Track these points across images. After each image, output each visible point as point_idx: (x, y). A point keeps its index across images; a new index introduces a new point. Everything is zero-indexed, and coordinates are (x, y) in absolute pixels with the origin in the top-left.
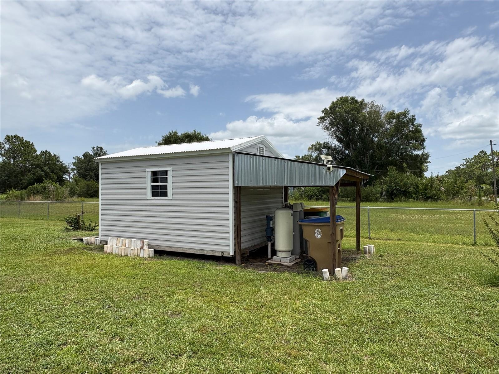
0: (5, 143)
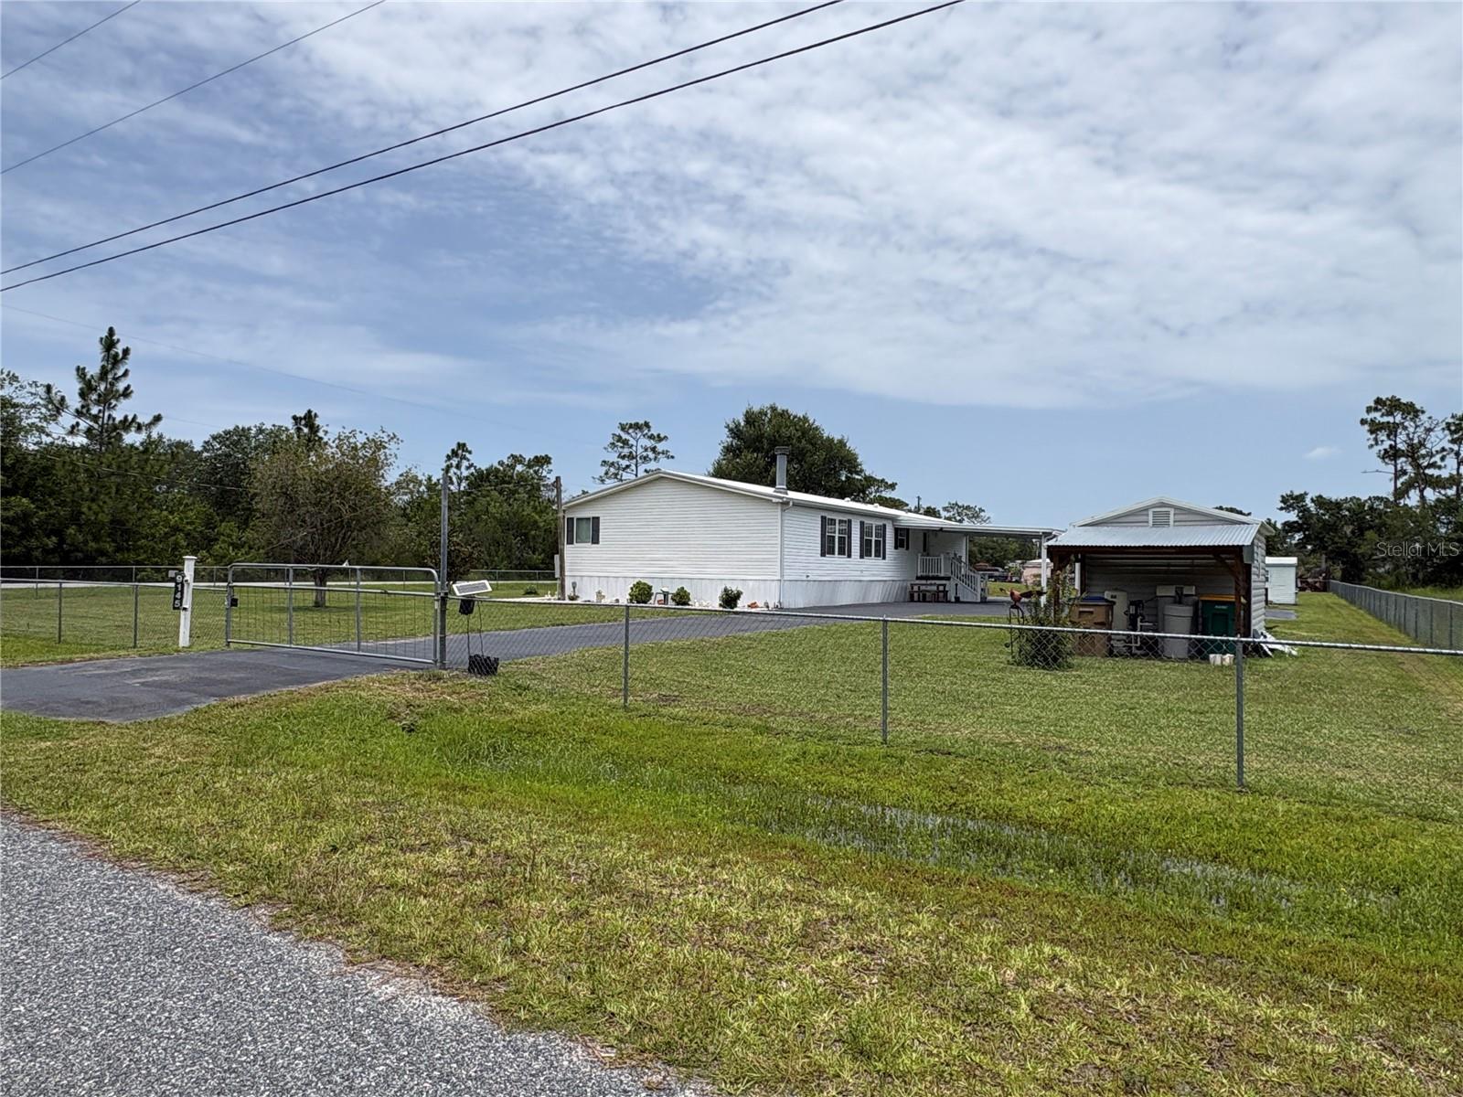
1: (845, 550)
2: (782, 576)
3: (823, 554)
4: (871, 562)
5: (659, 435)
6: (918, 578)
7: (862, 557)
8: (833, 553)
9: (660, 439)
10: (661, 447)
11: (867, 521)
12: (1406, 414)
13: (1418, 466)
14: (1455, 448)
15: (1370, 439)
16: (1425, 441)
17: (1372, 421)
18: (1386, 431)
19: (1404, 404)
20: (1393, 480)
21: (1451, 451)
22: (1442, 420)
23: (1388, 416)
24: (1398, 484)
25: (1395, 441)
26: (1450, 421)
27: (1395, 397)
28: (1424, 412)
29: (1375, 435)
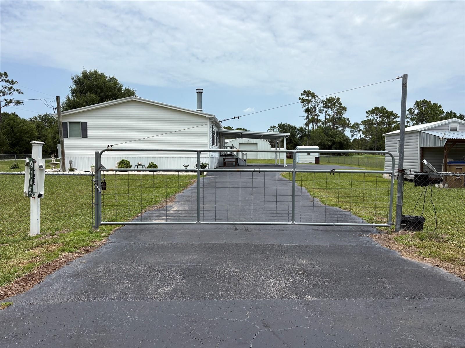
0: (415, 108)
2: (209, 155)
5: (12, 81)
6: (221, 156)
9: (13, 82)
10: (15, 87)
11: (216, 129)
12: (312, 97)
13: (312, 115)
14: (325, 109)
15: (302, 105)
16: (318, 107)
17: (302, 98)
18: (307, 102)
19: (312, 93)
20: (306, 119)
21: (323, 110)
22: (322, 100)
23: (307, 97)
24: (307, 121)
25: (309, 106)
26: (324, 100)
27: (309, 90)
28: (317, 96)
29: (303, 104)
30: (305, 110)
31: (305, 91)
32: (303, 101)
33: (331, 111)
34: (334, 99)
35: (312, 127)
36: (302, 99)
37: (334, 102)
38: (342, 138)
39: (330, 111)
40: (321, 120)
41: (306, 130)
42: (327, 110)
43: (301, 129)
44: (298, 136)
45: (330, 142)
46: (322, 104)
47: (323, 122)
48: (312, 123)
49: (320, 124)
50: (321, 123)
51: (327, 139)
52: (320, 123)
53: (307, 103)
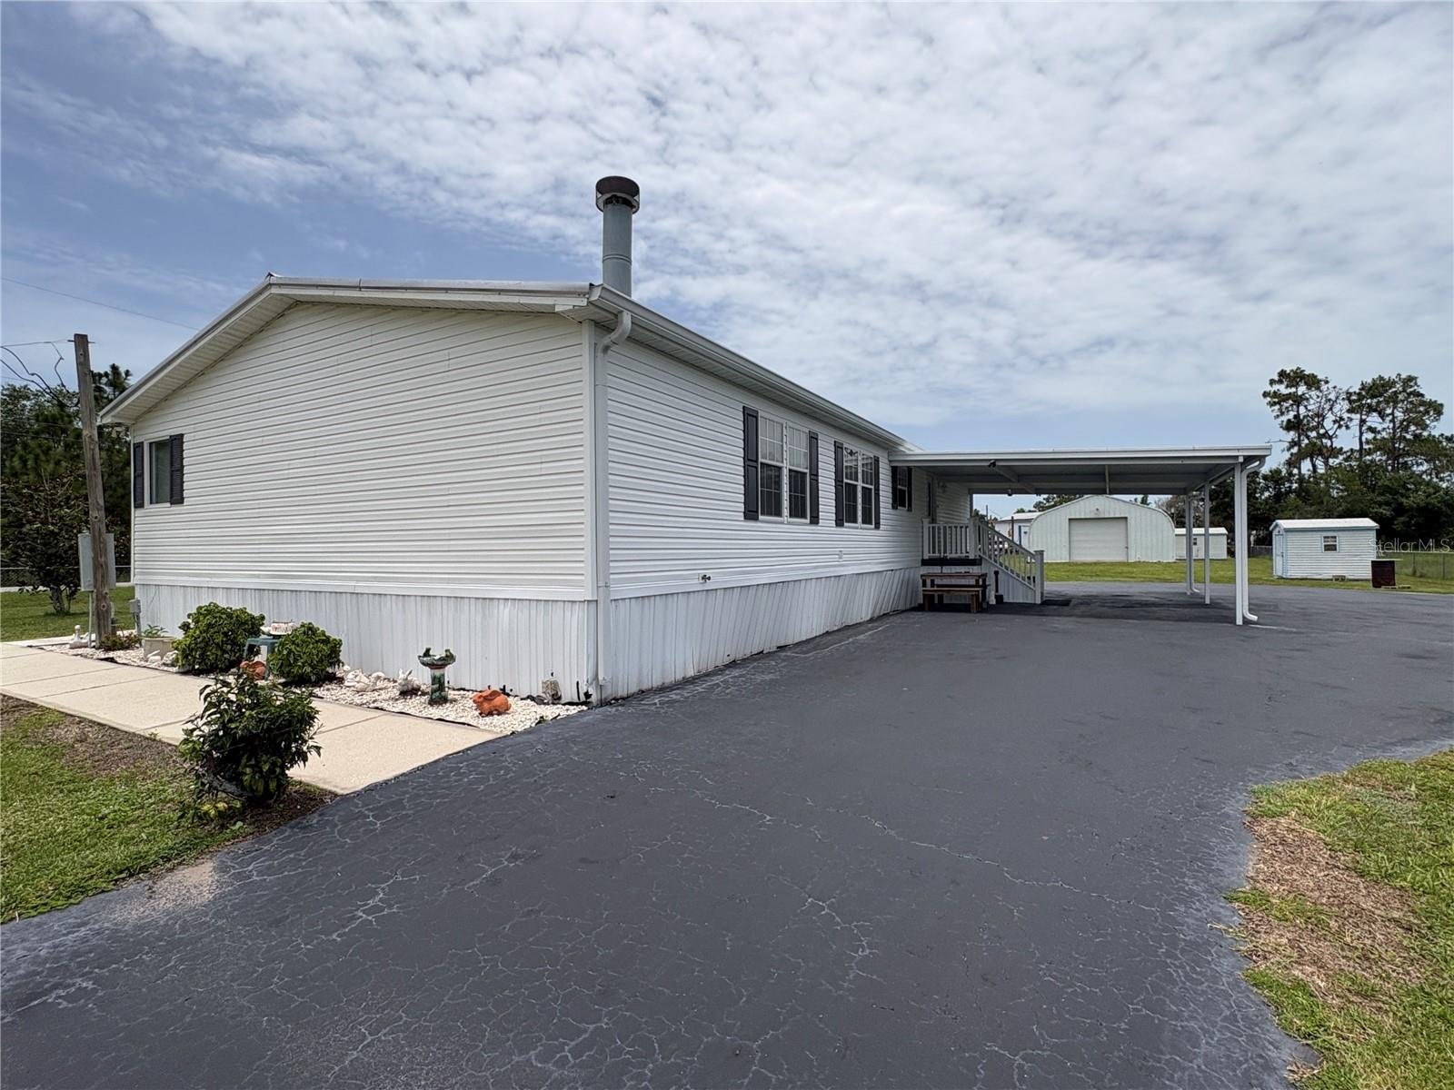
1: (804, 508)
2: (602, 583)
3: (750, 514)
4: (857, 532)
6: (925, 563)
7: (839, 523)
8: (778, 513)
11: (849, 443)
12: (1309, 387)
13: (1308, 437)
14: (1356, 417)
15: (1273, 411)
16: (1331, 409)
17: (1275, 392)
18: (1291, 402)
19: (1308, 376)
20: (1289, 450)
21: (1351, 419)
22: (1345, 389)
23: (1291, 387)
24: (1292, 454)
25: (1298, 411)
26: (1351, 391)
27: (1298, 368)
28: (1327, 382)
29: (1277, 407)
30: (1285, 423)
31: (1282, 374)
32: (1277, 399)
33: (1381, 421)
34: (1391, 384)
35: (1311, 468)
36: (1275, 394)
37: (1394, 390)
38: (1435, 493)
39: (1374, 420)
40: (1341, 449)
41: (1294, 475)
42: (1364, 417)
43: (1275, 475)
44: (1267, 494)
45: (1384, 507)
46: (1347, 402)
47: (1349, 454)
48: (1309, 459)
49: (1337, 461)
50: (1341, 457)
51: (1371, 500)
52: (1337, 457)
53: (1292, 405)
